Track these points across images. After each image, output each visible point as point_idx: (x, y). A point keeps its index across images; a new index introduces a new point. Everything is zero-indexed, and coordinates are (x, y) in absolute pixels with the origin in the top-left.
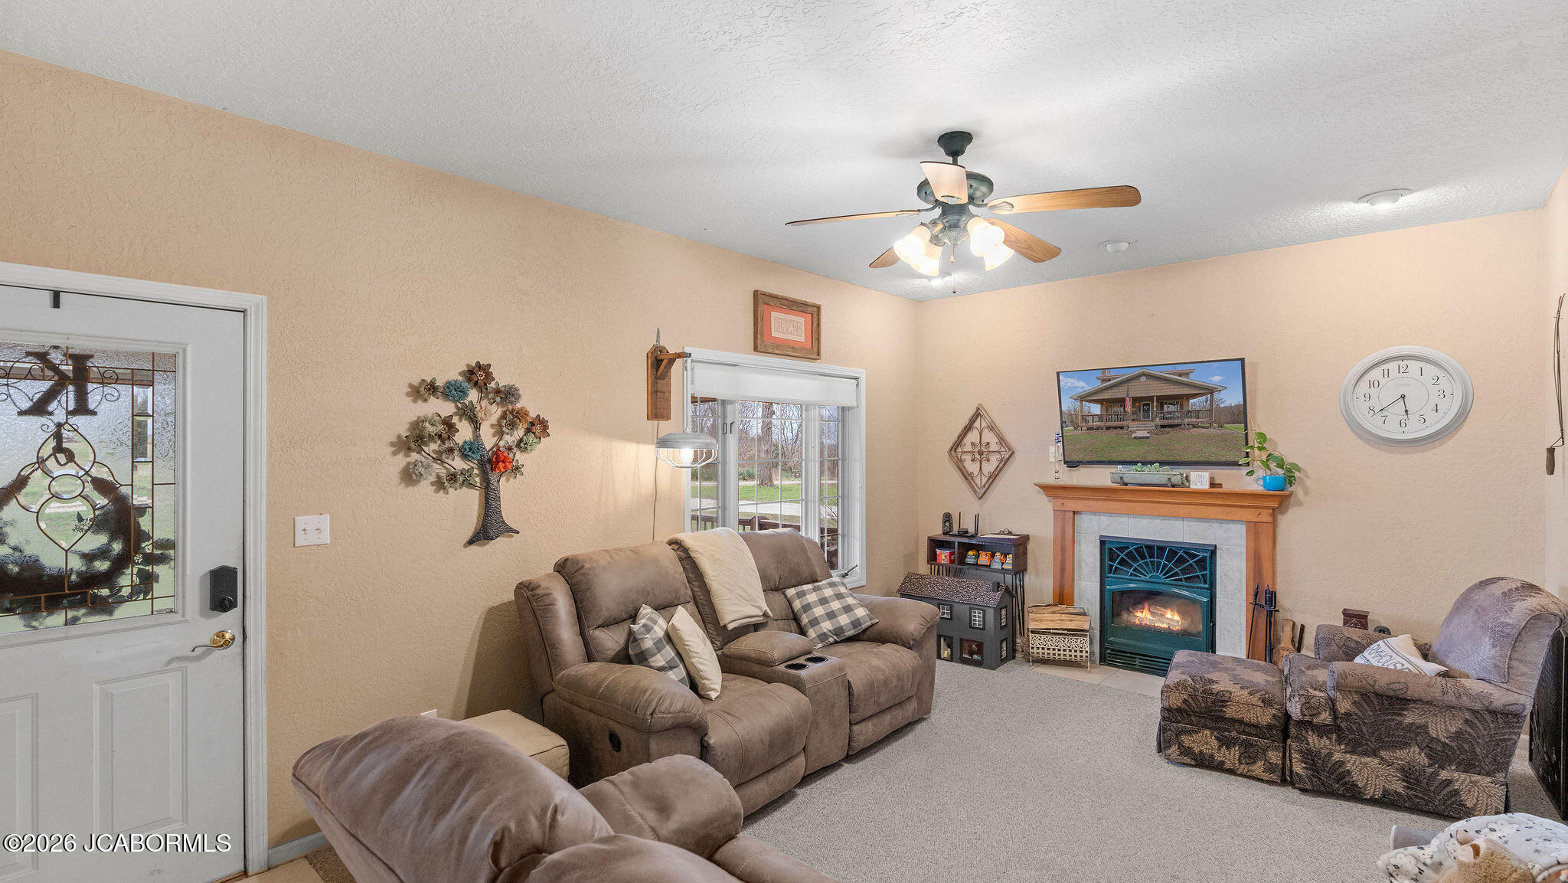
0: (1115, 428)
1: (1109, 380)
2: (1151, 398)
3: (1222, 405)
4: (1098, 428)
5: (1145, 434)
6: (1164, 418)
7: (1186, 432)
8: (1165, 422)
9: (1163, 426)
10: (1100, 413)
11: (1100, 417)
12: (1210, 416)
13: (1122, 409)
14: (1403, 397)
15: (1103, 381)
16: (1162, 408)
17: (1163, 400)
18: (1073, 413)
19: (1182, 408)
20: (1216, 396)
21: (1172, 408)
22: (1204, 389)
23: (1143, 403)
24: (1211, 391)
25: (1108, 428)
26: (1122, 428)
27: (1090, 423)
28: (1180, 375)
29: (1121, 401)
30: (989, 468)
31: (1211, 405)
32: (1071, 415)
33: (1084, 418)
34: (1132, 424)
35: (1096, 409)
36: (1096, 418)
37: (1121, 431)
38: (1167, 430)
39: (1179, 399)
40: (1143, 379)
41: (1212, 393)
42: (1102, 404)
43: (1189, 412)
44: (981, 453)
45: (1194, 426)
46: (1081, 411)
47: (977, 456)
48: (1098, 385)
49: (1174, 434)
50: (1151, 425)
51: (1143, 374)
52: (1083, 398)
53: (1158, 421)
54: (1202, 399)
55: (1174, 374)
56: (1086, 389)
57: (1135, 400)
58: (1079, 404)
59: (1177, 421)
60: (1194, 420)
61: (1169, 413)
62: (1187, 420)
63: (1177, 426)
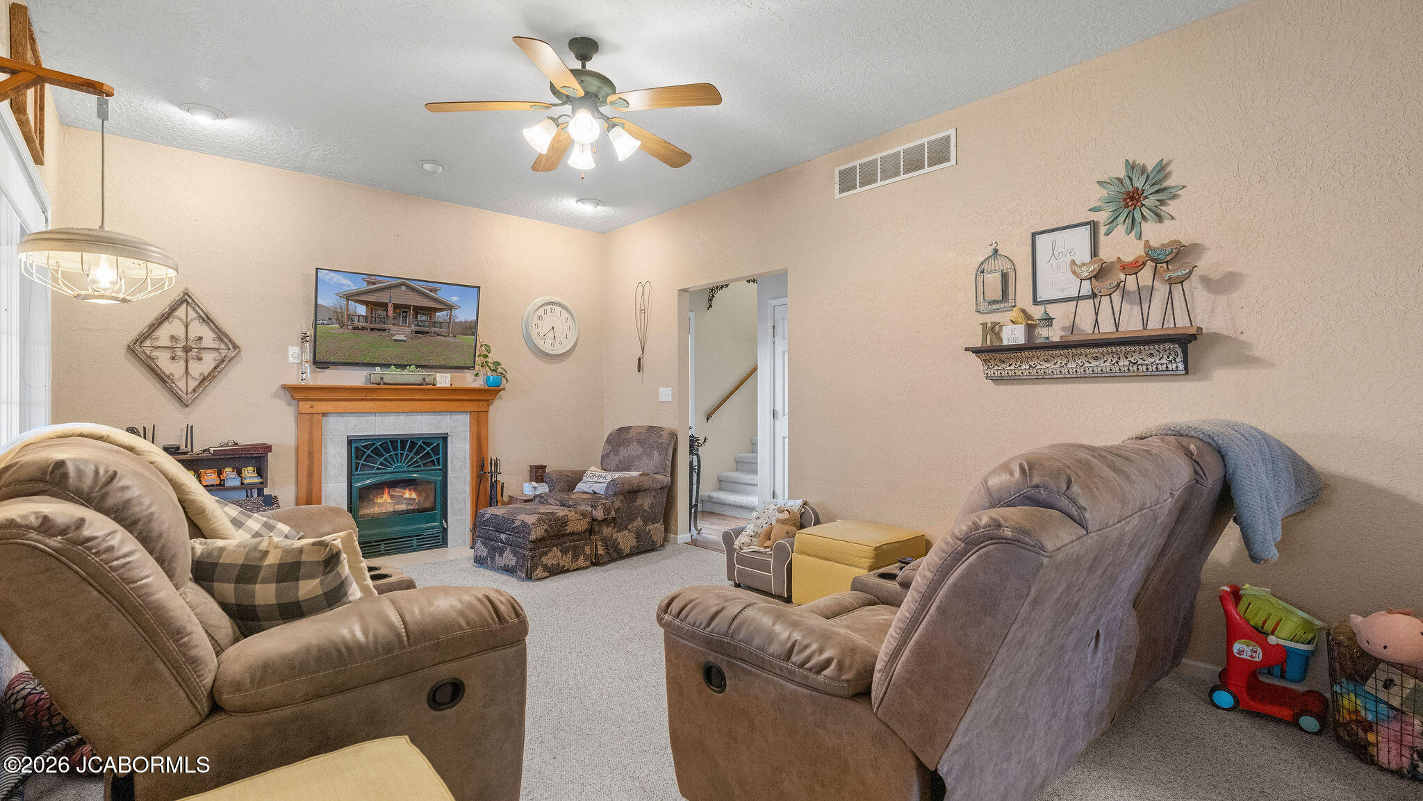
0: (379, 330)
1: (375, 284)
2: (408, 307)
3: (457, 320)
4: (363, 329)
5: (402, 337)
6: (417, 325)
7: (432, 338)
8: (418, 329)
9: (416, 332)
10: (365, 314)
11: (366, 318)
12: (449, 327)
13: (385, 313)
14: (553, 328)
15: (369, 283)
16: (417, 318)
17: (418, 310)
18: (338, 310)
19: (431, 319)
20: (453, 312)
21: (424, 318)
22: (446, 305)
23: (402, 309)
24: (450, 308)
25: (372, 329)
26: (384, 330)
27: (356, 323)
28: (431, 291)
29: (384, 306)
30: (198, 369)
31: (450, 319)
32: (336, 312)
33: (350, 317)
34: (393, 328)
35: (362, 310)
36: (362, 319)
37: (383, 333)
38: (420, 335)
39: (430, 311)
40: (403, 288)
41: (451, 310)
42: (367, 306)
43: (435, 322)
44: (187, 350)
45: (438, 335)
46: (348, 310)
47: (180, 353)
48: (364, 286)
49: (424, 339)
50: (408, 330)
51: (403, 284)
52: (349, 297)
53: (413, 328)
54: (445, 313)
55: (427, 289)
56: (353, 288)
57: (396, 306)
58: (345, 302)
59: (427, 329)
60: (438, 329)
61: (422, 321)
62: (434, 329)
63: (427, 333)
